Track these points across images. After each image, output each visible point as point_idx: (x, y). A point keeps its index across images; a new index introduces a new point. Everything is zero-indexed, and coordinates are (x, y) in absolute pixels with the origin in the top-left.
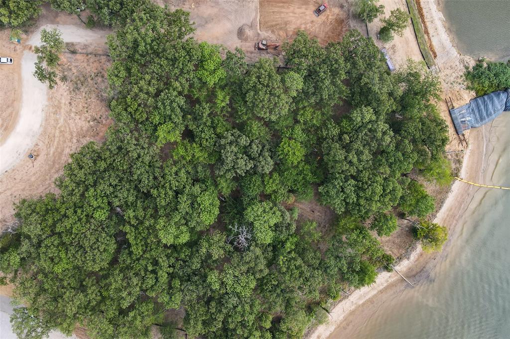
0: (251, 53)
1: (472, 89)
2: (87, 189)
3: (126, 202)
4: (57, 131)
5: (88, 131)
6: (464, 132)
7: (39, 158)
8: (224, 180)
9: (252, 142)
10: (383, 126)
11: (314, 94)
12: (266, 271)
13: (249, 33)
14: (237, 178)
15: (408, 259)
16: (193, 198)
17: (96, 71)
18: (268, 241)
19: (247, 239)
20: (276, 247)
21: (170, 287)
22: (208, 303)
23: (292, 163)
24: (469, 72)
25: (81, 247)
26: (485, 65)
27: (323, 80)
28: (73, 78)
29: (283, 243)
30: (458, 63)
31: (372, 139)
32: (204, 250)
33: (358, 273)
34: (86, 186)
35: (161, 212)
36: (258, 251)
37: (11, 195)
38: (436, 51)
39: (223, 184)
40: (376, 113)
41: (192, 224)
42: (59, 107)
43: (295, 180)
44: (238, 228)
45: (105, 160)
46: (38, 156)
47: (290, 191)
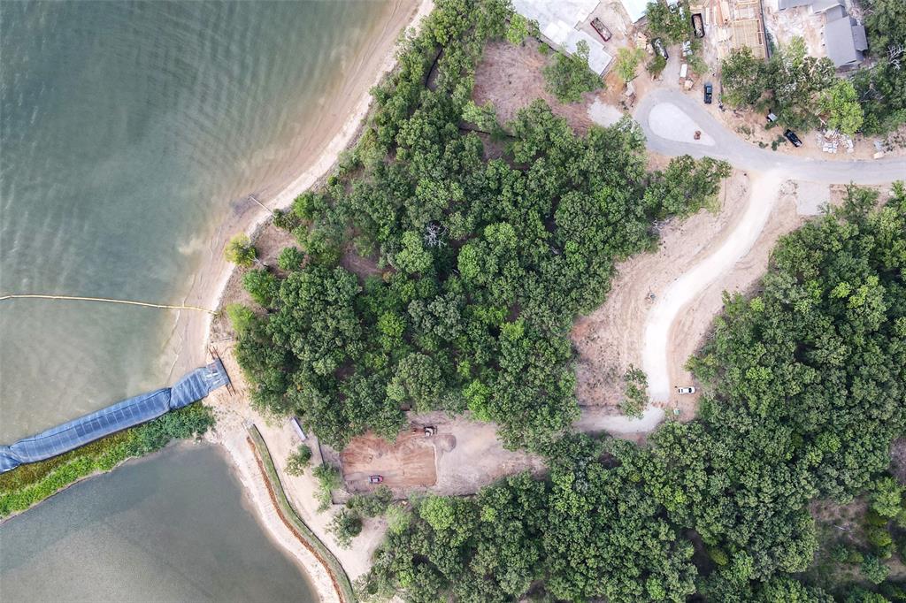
0: (440, 423)
1: (206, 408)
2: (587, 270)
3: (549, 259)
4: (629, 324)
5: (599, 328)
6: (213, 361)
7: (645, 296)
8: (455, 290)
9: (432, 330)
10: (305, 357)
11: (375, 383)
12: (406, 204)
13: (445, 443)
14: (443, 292)
15: (258, 225)
16: (484, 271)
17: (596, 389)
18: (406, 234)
19: (428, 234)
20: (398, 229)
21: (499, 180)
22: (461, 167)
23: (389, 313)
24: (211, 425)
25: (587, 213)
26: (195, 434)
27: (369, 395)
28: (618, 380)
29: (391, 232)
30: (224, 434)
31: (313, 343)
32: (469, 219)
33: (315, 209)
34: (587, 273)
35: (514, 254)
36: (416, 223)
37: (669, 257)
38: (248, 444)
39: (456, 286)
40: (312, 369)
41: (483, 244)
42: (629, 349)
43: (385, 296)
44: (438, 243)
45: (572, 300)
46: (646, 298)
47: (389, 284)
